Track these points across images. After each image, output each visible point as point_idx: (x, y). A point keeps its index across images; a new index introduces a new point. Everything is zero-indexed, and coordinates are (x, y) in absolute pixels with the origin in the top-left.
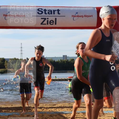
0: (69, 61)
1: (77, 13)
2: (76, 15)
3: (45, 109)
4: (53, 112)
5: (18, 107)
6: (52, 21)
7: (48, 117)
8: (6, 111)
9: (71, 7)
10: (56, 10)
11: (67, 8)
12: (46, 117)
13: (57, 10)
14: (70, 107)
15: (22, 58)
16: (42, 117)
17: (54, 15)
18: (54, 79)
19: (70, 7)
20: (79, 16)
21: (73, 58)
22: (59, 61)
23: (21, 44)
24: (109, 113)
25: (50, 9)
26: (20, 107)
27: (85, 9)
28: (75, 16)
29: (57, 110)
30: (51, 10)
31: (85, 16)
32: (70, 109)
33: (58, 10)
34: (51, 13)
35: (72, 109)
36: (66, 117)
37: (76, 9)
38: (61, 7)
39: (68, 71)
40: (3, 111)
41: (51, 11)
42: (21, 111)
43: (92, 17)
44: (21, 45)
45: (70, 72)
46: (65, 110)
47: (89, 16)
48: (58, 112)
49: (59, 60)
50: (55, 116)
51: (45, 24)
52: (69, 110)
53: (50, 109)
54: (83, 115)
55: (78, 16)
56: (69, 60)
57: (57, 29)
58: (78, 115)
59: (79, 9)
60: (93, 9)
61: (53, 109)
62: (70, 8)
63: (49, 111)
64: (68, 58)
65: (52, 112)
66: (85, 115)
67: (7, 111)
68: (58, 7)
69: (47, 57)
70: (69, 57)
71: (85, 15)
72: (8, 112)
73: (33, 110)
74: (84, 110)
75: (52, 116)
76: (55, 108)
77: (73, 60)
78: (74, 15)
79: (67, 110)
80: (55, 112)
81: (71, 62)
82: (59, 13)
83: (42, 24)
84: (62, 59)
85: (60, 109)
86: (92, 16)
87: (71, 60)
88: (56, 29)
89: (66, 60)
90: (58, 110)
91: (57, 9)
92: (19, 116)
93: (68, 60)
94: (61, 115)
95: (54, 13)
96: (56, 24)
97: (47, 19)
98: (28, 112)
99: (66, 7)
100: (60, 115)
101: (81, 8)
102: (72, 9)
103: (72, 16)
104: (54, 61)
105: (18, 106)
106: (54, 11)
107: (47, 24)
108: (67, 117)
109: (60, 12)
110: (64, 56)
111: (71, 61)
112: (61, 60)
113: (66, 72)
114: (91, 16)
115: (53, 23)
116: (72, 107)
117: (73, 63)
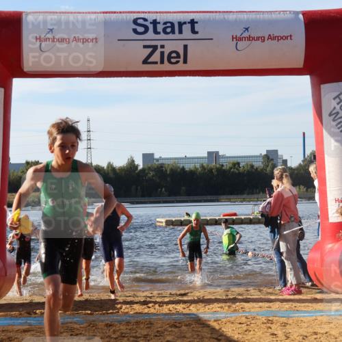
0: (224, 168)
1: (247, 29)
2: (243, 36)
3: (157, 306)
4: (180, 314)
6: (174, 55)
7: (165, 330)
9: (231, 12)
10: (185, 23)
11: (218, 14)
12: (159, 329)
13: (189, 23)
14: (230, 299)
15: (89, 161)
16: (148, 328)
17: (181, 36)
18: (182, 219)
19: (227, 12)
20: (253, 39)
21: (235, 160)
22: (197, 169)
23: (89, 121)
25: (170, 18)
26: (87, 301)
27: (270, 16)
28: (240, 39)
29: (191, 308)
30: (171, 21)
31: (270, 37)
32: (228, 304)
33: (193, 22)
34: (173, 32)
35: (234, 306)
36: (217, 327)
37: (245, 16)
38: (200, 12)
39: (222, 197)
40: (38, 311)
41: (172, 24)
42: (89, 312)
43: (291, 39)
44: (88, 125)
45: (229, 200)
46: (214, 310)
47: (282, 38)
48: (193, 314)
49: (198, 166)
50: (186, 325)
51: (156, 63)
52: (227, 308)
53: (171, 306)
54: (265, 323)
55: (249, 38)
56: (224, 164)
57: (190, 76)
58: (253, 322)
59: (253, 16)
60: (292, 16)
61: (180, 307)
62: (226, 16)
63: (168, 312)
64: (221, 161)
65: (178, 313)
66: (272, 324)
68: (192, 14)
69: (163, 157)
70: (223, 157)
71: (270, 35)
73: (122, 310)
74: (270, 307)
75: (176, 327)
76: (185, 302)
77: (237, 166)
78: (238, 36)
79: (221, 307)
80: (184, 314)
81: (232, 170)
82: (194, 31)
83: (145, 62)
84: (205, 163)
85: (200, 306)
86: (291, 36)
87: (231, 165)
88: (186, 76)
89: (218, 166)
90: (193, 309)
91: (189, 17)
92: (82, 326)
93: (223, 166)
94: (203, 324)
95: (181, 32)
96: (185, 61)
97: (159, 47)
98: (108, 313)
99: (216, 12)
100: (201, 324)
101: (258, 16)
102: (231, 17)
103: (233, 38)
104: (183, 168)
106: (181, 24)
107: (159, 63)
108: (220, 329)
109: (197, 27)
110: (209, 153)
111: (231, 168)
112: (202, 166)
113: (218, 201)
114: (287, 38)
115: (178, 60)
116: (234, 300)
117: (236, 173)
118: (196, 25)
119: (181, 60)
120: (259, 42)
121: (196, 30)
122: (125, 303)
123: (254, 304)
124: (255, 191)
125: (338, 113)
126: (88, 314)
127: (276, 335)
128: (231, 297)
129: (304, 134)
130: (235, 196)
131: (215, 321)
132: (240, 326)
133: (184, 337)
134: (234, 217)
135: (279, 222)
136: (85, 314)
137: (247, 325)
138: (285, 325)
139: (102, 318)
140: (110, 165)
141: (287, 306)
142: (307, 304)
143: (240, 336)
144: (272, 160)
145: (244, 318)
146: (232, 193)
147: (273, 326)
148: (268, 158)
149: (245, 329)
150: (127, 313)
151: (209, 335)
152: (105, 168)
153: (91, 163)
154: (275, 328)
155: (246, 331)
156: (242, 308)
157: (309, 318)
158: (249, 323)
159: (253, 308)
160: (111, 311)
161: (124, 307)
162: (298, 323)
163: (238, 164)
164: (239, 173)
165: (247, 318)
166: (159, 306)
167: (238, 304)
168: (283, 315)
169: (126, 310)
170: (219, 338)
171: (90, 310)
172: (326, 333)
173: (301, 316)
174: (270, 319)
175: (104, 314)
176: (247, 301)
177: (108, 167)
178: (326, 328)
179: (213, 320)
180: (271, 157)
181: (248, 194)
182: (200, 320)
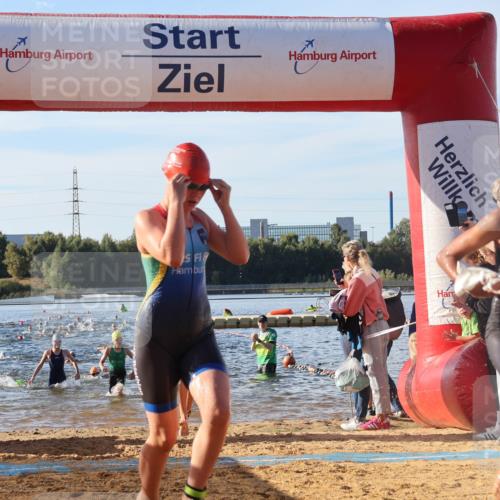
0: (274, 244)
1: (311, 43)
2: (305, 52)
5: (62, 440)
6: (204, 79)
8: (12, 454)
9: (287, 18)
10: (220, 32)
11: (268, 20)
12: (179, 481)
13: (226, 32)
14: (282, 436)
15: (77, 234)
17: (214, 52)
19: (282, 17)
20: (320, 56)
21: (291, 232)
23: (75, 173)
24: (443, 459)
25: (198, 24)
26: (72, 439)
27: (343, 24)
28: (302, 57)
30: (200, 29)
31: (344, 55)
32: (280, 444)
33: (232, 32)
34: (203, 45)
35: (289, 446)
36: (264, 478)
37: (308, 24)
38: (243, 17)
39: (272, 286)
41: (202, 34)
42: (76, 456)
43: (375, 58)
44: (75, 180)
45: (283, 291)
46: (260, 452)
47: (361, 56)
48: (229, 459)
50: (219, 475)
51: (178, 90)
52: (278, 449)
54: (334, 471)
55: (314, 56)
56: (276, 238)
57: (227, 110)
58: (316, 469)
59: (319, 24)
60: (376, 24)
62: (280, 23)
64: (271, 233)
66: (343, 472)
67: (15, 457)
68: (230, 20)
70: (275, 227)
71: (344, 52)
72: (20, 459)
73: (124, 453)
74: (341, 448)
77: (293, 241)
78: (298, 52)
79: (270, 448)
81: (287, 246)
82: (233, 45)
83: (162, 88)
84: (248, 235)
85: (239, 446)
86: (374, 53)
87: (285, 240)
88: (223, 110)
89: (266, 240)
91: (225, 25)
92: (65, 476)
93: (273, 240)
94: (244, 473)
95: (214, 45)
96: (221, 89)
97: (182, 67)
98: (103, 458)
99: (266, 17)
100: (240, 473)
101: (327, 24)
102: (289, 24)
103: (290, 55)
105: (62, 437)
106: (214, 34)
107: (182, 90)
108: (268, 480)
109: (238, 39)
110: (253, 222)
111: (285, 244)
113: (266, 291)
114: (368, 56)
115: (210, 86)
116: (289, 438)
117: (292, 252)
118: (236, 35)
119: (215, 86)
120: (328, 62)
121: (237, 43)
122: (130, 442)
123: (318, 444)
124: (320, 277)
125: (442, 166)
126: (74, 458)
127: (349, 488)
128: (285, 433)
129: (391, 194)
130: (291, 285)
131: (261, 468)
132: (297, 475)
133: (216, 492)
134: (290, 316)
135: (360, 323)
136: (70, 459)
137: (308, 474)
138: (362, 473)
139: (95, 464)
140: (107, 239)
141: (366, 446)
142: (395, 443)
143: (298, 491)
144: (345, 232)
145: (302, 464)
146: (286, 281)
147: (346, 476)
148: (340, 229)
149: (304, 479)
150: (132, 457)
151: (252, 490)
152: (100, 242)
153: (79, 236)
154: (349, 478)
155: (306, 483)
156: (300, 449)
157: (398, 464)
158: (310, 471)
159: (317, 448)
160: (107, 455)
161: (127, 448)
162: (382, 471)
163: (296, 237)
164: (297, 251)
165: (307, 464)
166: (180, 447)
167: (294, 443)
168: (359, 460)
169: (130, 454)
170: (267, 493)
171: (77, 453)
172: (422, 485)
173: (385, 461)
174: (342, 465)
175: (97, 459)
176: (307, 438)
177: (104, 241)
178: (422, 478)
179: (257, 467)
180: (343, 228)
181: (311, 282)
182: (239, 467)
